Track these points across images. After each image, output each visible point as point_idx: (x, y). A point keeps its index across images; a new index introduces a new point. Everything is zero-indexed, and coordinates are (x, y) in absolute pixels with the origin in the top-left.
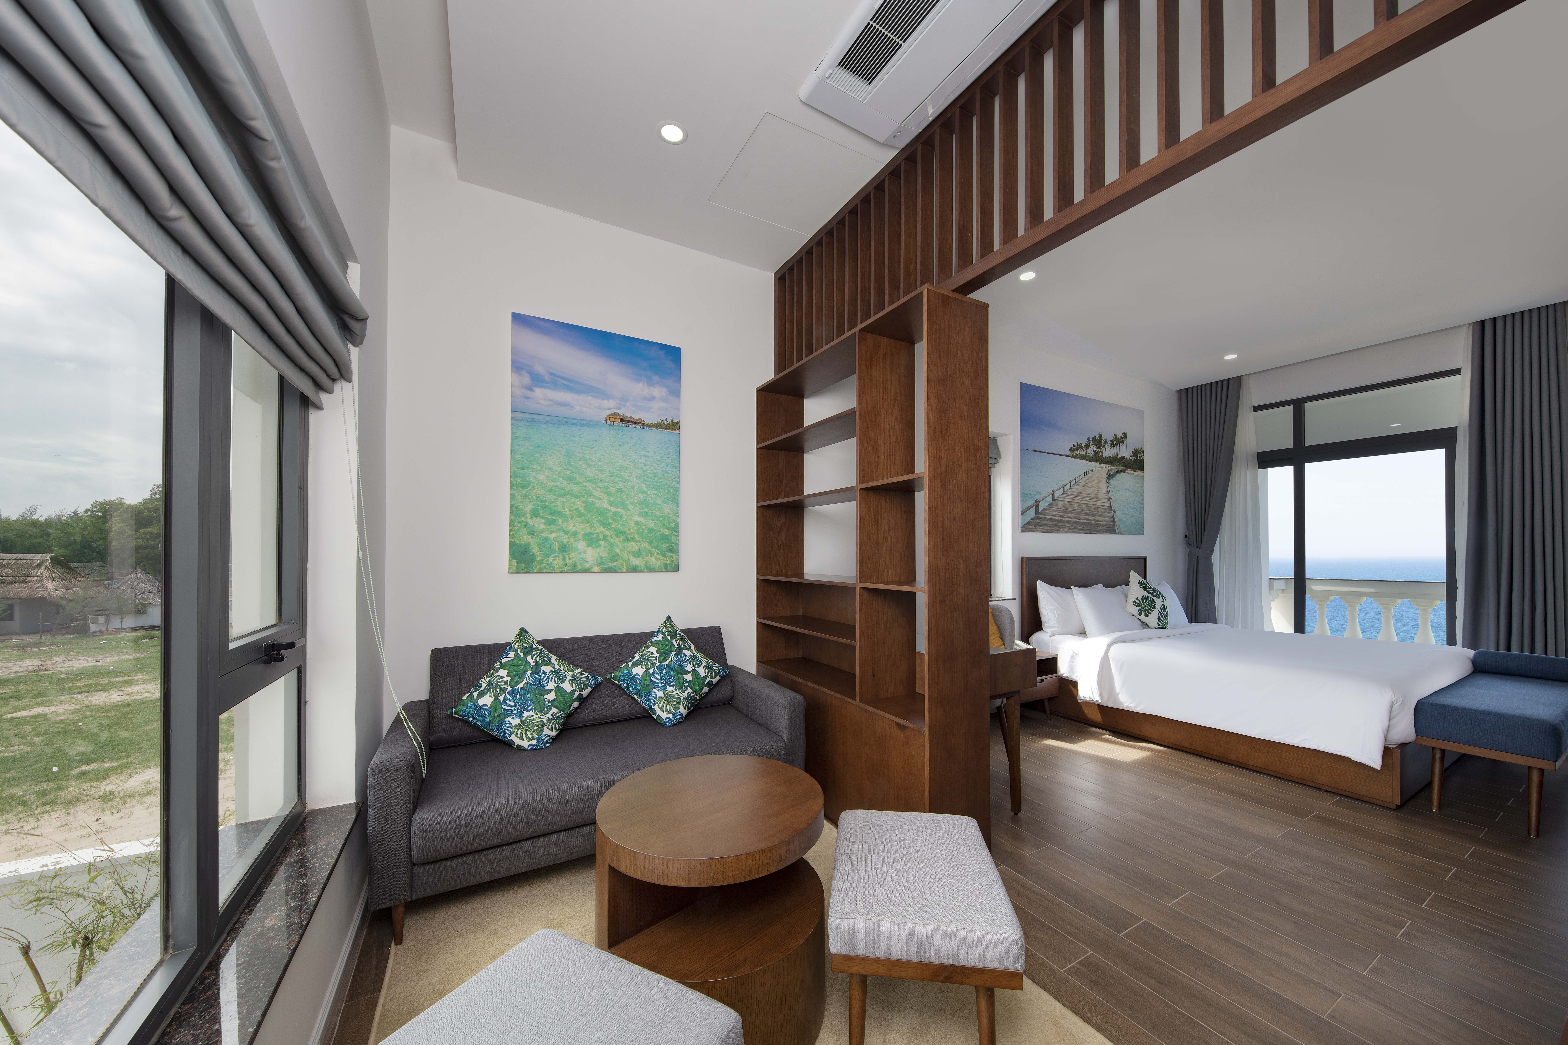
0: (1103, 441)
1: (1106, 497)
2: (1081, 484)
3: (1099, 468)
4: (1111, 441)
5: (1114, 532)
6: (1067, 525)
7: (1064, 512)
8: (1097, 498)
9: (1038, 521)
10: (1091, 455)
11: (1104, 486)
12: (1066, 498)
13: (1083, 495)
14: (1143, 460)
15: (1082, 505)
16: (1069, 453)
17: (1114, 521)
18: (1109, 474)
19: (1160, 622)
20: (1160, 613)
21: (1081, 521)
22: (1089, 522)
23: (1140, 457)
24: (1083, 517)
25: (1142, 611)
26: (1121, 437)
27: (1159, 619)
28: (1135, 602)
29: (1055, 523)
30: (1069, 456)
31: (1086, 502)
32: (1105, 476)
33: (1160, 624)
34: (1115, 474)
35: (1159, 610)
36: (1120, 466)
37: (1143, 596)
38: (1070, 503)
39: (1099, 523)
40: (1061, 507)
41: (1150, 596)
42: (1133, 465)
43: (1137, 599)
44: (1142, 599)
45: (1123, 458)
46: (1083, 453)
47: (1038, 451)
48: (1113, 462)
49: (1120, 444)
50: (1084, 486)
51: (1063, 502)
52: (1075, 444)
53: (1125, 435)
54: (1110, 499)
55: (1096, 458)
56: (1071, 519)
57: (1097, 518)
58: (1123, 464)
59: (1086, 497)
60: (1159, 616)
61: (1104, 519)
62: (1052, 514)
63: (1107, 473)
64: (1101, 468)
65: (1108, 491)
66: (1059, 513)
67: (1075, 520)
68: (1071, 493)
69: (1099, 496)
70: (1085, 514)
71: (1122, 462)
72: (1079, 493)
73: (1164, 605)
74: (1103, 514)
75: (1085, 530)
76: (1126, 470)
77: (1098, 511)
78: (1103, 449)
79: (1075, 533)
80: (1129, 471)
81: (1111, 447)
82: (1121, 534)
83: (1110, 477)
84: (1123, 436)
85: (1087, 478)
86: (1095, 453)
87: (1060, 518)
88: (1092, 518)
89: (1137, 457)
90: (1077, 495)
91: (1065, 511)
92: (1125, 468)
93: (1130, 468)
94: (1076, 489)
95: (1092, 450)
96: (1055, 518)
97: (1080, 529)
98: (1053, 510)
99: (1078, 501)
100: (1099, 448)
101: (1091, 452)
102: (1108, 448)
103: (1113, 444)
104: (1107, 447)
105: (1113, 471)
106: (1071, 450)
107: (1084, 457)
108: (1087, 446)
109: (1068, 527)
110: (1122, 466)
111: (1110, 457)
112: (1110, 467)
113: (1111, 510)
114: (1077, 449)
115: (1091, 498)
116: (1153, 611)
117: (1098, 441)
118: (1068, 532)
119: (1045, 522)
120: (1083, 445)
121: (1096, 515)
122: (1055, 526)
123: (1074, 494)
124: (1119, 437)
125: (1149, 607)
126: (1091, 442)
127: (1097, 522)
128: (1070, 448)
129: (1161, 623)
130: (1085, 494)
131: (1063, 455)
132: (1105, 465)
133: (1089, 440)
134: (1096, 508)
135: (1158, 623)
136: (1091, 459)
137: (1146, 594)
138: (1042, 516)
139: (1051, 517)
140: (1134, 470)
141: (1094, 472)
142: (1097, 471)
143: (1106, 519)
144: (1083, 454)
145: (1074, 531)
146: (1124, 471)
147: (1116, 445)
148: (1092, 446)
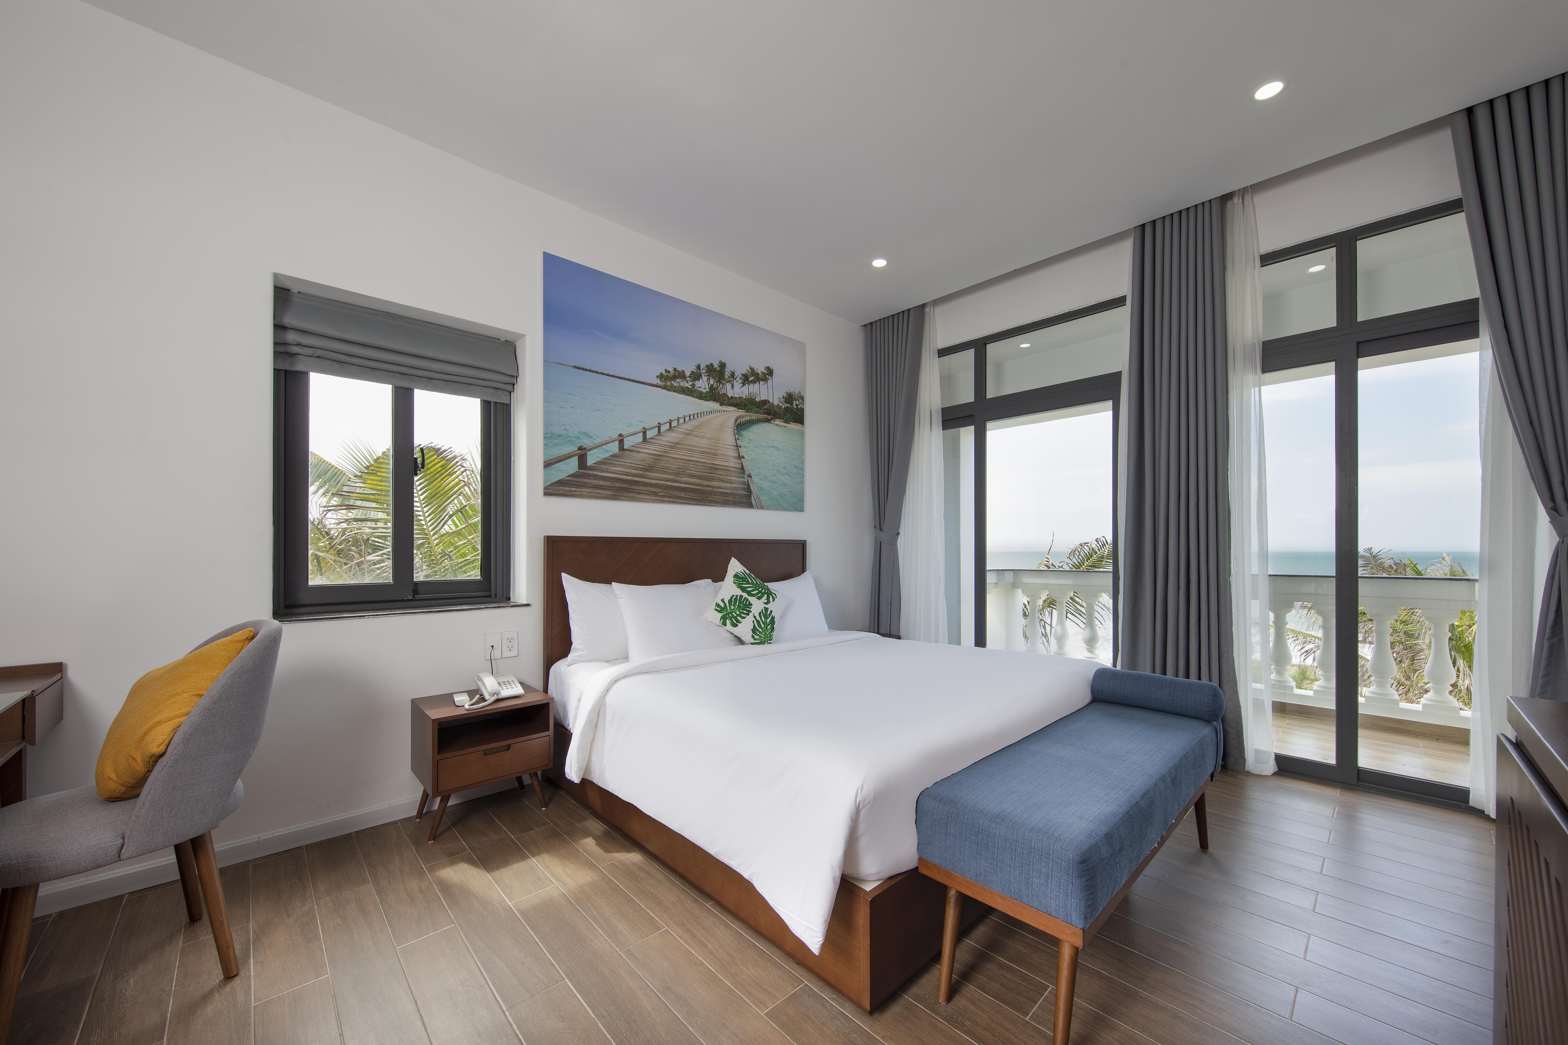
0: (727, 374)
1: (732, 453)
2: (683, 430)
3: (719, 411)
4: (743, 375)
5: (750, 505)
6: (651, 489)
7: (645, 470)
8: (715, 454)
9: (586, 481)
10: (704, 391)
11: (729, 437)
12: (651, 449)
13: (686, 447)
14: (802, 410)
15: (683, 461)
16: (658, 382)
17: (749, 490)
18: (738, 422)
19: (756, 634)
20: (758, 621)
21: (682, 485)
22: (699, 488)
23: (796, 405)
24: (685, 479)
25: (727, 618)
26: (763, 373)
27: (754, 630)
28: (718, 605)
29: (624, 486)
30: (657, 386)
31: (692, 459)
32: (731, 423)
33: (756, 637)
34: (751, 423)
35: (755, 617)
36: (760, 413)
37: (733, 596)
38: (658, 457)
39: (720, 490)
40: (639, 462)
41: (745, 595)
42: (785, 415)
43: (723, 600)
44: (730, 601)
45: (765, 402)
46: (688, 385)
47: (586, 370)
48: (747, 405)
49: (762, 382)
50: (688, 434)
51: (643, 455)
52: (671, 370)
53: (770, 372)
54: (740, 457)
55: (713, 395)
56: (661, 482)
57: (716, 484)
58: (766, 411)
59: (694, 451)
60: (754, 626)
61: (729, 485)
62: (616, 470)
63: (736, 421)
64: (724, 411)
65: (737, 446)
66: (634, 471)
67: (669, 483)
68: (660, 442)
69: (718, 452)
70: (689, 475)
71: (765, 407)
72: (677, 443)
73: (766, 609)
74: (727, 478)
75: (691, 499)
76: (771, 419)
77: (719, 473)
78: (729, 386)
79: (669, 502)
80: (777, 422)
81: (744, 384)
82: (762, 508)
83: (741, 426)
84: (766, 372)
85: (694, 423)
86: (712, 388)
87: (635, 479)
88: (706, 483)
89: (792, 404)
90: (674, 446)
91: (649, 468)
92: (769, 417)
93: (779, 418)
94: (671, 437)
95: (706, 384)
96: (624, 477)
97: (680, 497)
98: (621, 465)
99: (675, 456)
100: (719, 381)
101: (703, 385)
102: (737, 384)
103: (746, 379)
104: (735, 383)
105: (748, 418)
106: (661, 377)
107: (690, 392)
108: (696, 376)
109: (655, 494)
110: (764, 413)
111: (740, 398)
112: (741, 412)
113: (744, 473)
114: (674, 378)
115: (703, 452)
116: (743, 618)
117: (718, 372)
118: (654, 501)
119: (602, 483)
120: (688, 373)
121: (713, 479)
122: (625, 490)
123: (668, 444)
124: (759, 372)
125: (738, 613)
126: (704, 371)
127: (715, 490)
128: (659, 374)
129: (758, 635)
130: (691, 446)
131: (643, 383)
132: (732, 409)
133: (699, 367)
134: (714, 468)
135: (753, 637)
136: (701, 396)
137: (739, 592)
138: (595, 473)
139: (616, 476)
140: (787, 421)
141: (709, 416)
142: (715, 415)
143: (733, 485)
144: (688, 388)
145: (667, 499)
146: (768, 421)
147: (754, 382)
148: (705, 378)
